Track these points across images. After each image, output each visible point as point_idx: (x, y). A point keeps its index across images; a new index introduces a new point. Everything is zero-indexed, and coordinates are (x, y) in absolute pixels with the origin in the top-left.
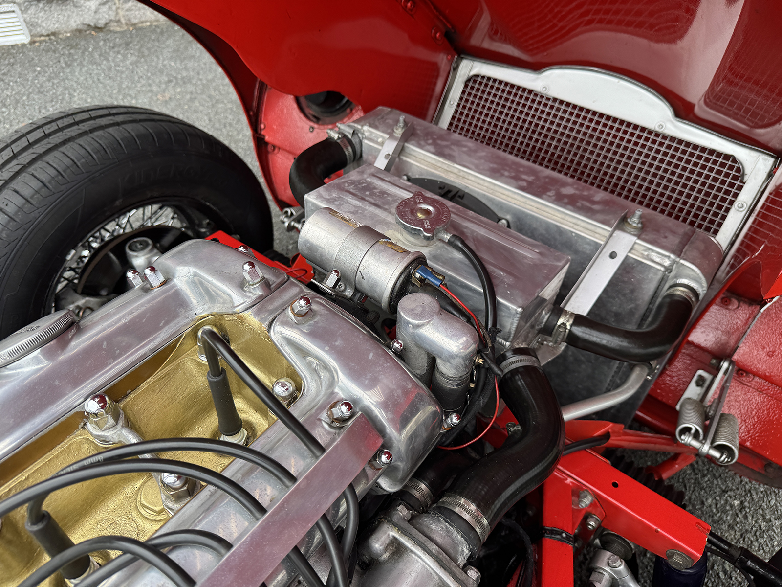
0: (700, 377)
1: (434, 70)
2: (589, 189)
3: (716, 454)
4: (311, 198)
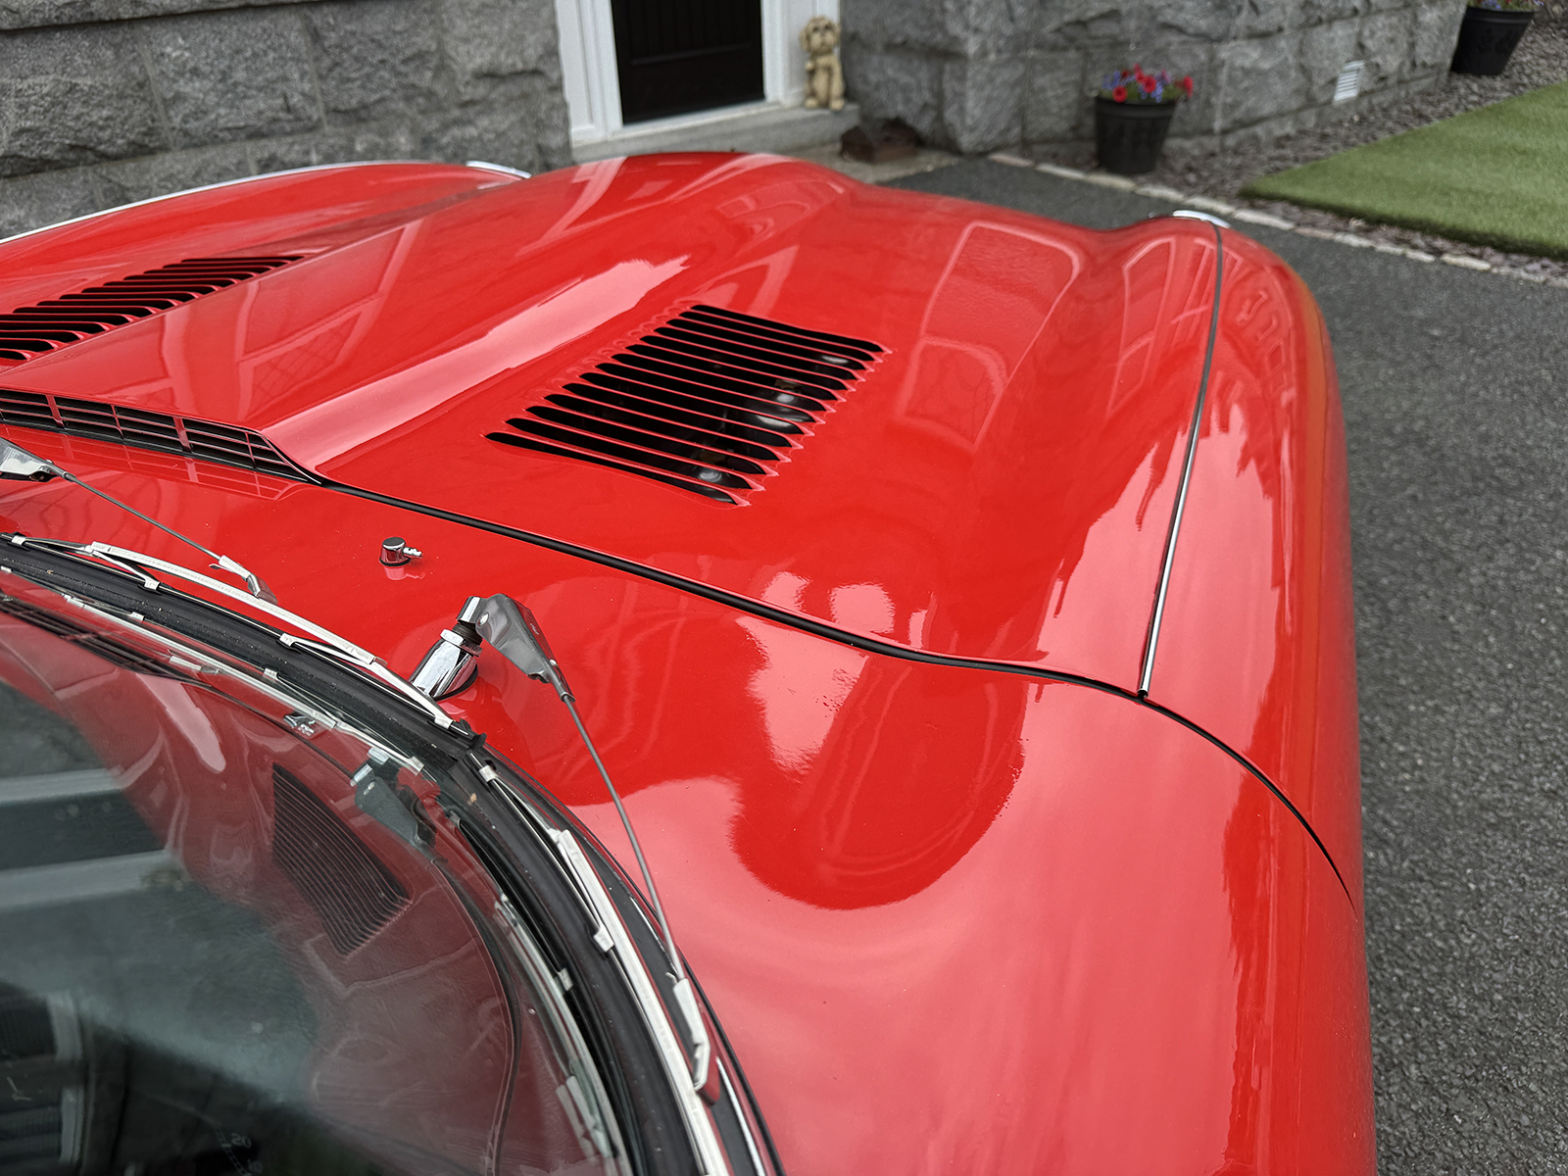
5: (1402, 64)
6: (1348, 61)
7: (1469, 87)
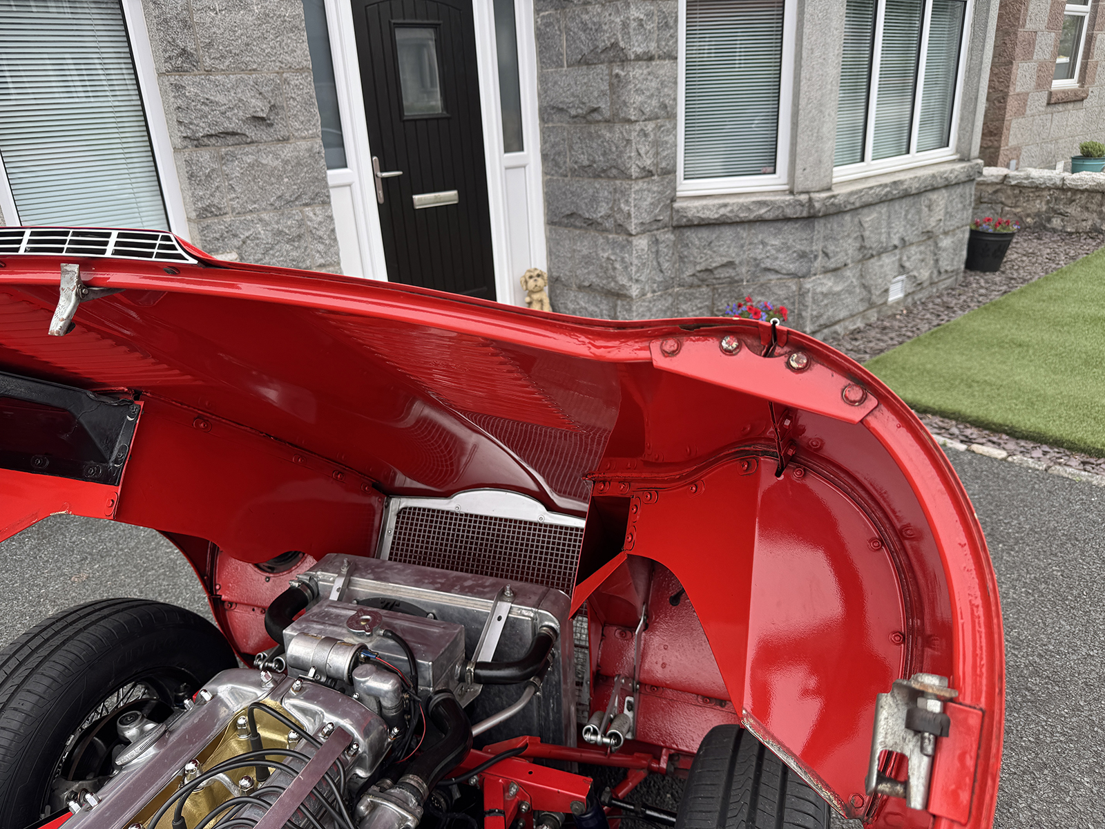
0: (629, 702)
1: (371, 511)
2: (482, 578)
3: (607, 740)
4: (287, 632)
5: (932, 273)
6: (895, 277)
7: (978, 283)
